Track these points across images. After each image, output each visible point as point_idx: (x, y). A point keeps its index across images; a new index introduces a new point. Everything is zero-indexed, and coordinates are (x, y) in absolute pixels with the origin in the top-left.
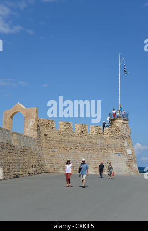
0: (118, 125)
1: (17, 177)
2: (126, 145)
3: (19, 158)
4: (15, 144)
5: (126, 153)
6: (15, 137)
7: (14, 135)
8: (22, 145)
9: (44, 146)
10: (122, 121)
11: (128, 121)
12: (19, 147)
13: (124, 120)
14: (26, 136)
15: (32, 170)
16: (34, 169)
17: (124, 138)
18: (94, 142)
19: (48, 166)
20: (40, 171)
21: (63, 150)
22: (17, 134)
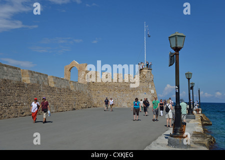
0: (144, 73)
1: (74, 109)
2: (150, 87)
3: (75, 98)
4: (72, 89)
5: (150, 92)
6: (72, 84)
7: (72, 83)
8: (77, 89)
9: (92, 89)
10: (147, 70)
11: (151, 70)
12: (75, 91)
13: (149, 69)
14: (80, 83)
15: (84, 105)
16: (86, 105)
17: (148, 82)
18: (127, 86)
19: (95, 103)
20: (90, 106)
21: (105, 92)
22: (73, 82)
